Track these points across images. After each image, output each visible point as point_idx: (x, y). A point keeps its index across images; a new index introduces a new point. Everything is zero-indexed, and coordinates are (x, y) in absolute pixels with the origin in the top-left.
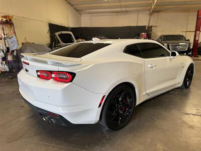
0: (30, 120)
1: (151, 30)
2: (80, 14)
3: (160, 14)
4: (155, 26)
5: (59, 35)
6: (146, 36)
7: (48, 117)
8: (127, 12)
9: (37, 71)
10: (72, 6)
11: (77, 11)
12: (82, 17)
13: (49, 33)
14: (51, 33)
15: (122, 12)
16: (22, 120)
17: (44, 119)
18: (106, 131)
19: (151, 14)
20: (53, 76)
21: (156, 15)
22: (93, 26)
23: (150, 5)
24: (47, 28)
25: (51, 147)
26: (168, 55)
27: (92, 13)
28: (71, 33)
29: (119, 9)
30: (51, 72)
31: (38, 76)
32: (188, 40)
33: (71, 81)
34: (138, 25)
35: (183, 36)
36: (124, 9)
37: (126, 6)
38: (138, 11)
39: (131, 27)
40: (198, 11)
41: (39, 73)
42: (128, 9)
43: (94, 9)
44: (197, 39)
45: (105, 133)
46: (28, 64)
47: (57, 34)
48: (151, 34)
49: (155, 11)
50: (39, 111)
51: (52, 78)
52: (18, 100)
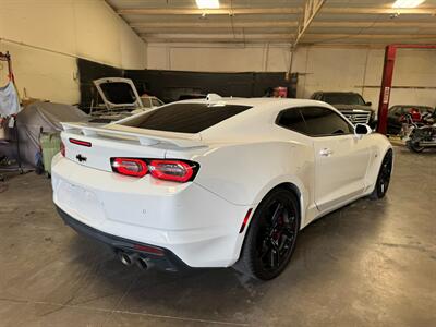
0: (77, 266)
1: (296, 83)
2: (145, 42)
3: (313, 49)
4: (304, 74)
5: (102, 86)
6: (285, 93)
7: (135, 255)
8: (245, 42)
9: (112, 160)
10: (128, 23)
11: (139, 34)
12: (150, 50)
13: (78, 80)
14: (81, 81)
15: (237, 42)
16: (56, 268)
17: (124, 261)
18: (248, 282)
19: (293, 49)
20: (152, 168)
21: (304, 50)
22: (172, 69)
23: (294, 30)
24: (74, 70)
25: (141, 319)
26: (351, 132)
27: (172, 41)
28: (130, 82)
29: (230, 36)
30: (148, 161)
31: (115, 170)
32: (369, 104)
33: (192, 179)
34: (269, 70)
35: (358, 95)
36: (240, 36)
37: (244, 30)
38: (270, 42)
39: (254, 74)
40: (387, 48)
41: (116, 164)
42: (248, 36)
43: (175, 33)
44: (385, 102)
45: (246, 286)
46: (89, 145)
47: (97, 83)
48: (295, 90)
49: (304, 44)
50: (115, 244)
51: (148, 172)
52: (34, 227)
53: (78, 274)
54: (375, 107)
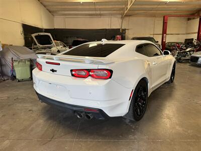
1: (125, 33)
2: (53, 15)
3: (131, 18)
4: (128, 29)
5: (36, 37)
6: (120, 38)
8: (100, 15)
10: (45, 6)
11: (50, 12)
12: (55, 19)
13: (23, 34)
14: (25, 35)
15: (97, 15)
17: (79, 117)
19: (122, 18)
20: (91, 73)
21: (127, 18)
22: (67, 28)
23: (123, 9)
24: (21, 29)
27: (65, 15)
28: (49, 34)
29: (94, 12)
30: (89, 70)
31: (73, 75)
32: (158, 42)
33: (110, 78)
34: (112, 28)
35: (153, 38)
36: (98, 12)
37: (100, 10)
38: (112, 15)
39: (106, 29)
40: (164, 17)
41: (73, 73)
42: (102, 12)
43: (68, 11)
44: (164, 41)
47: (33, 35)
48: (125, 37)
49: (128, 15)
51: (90, 75)
53: (51, 125)
54: (160, 43)
